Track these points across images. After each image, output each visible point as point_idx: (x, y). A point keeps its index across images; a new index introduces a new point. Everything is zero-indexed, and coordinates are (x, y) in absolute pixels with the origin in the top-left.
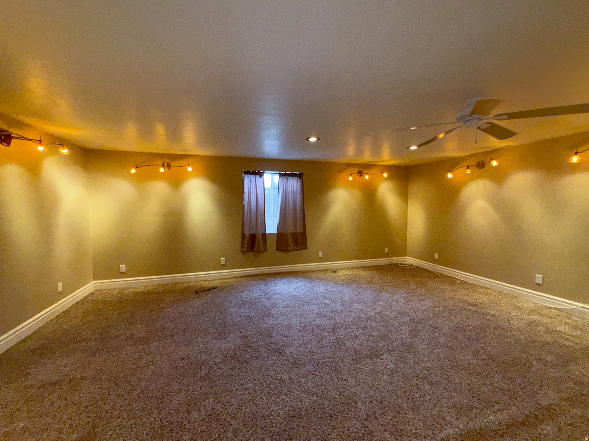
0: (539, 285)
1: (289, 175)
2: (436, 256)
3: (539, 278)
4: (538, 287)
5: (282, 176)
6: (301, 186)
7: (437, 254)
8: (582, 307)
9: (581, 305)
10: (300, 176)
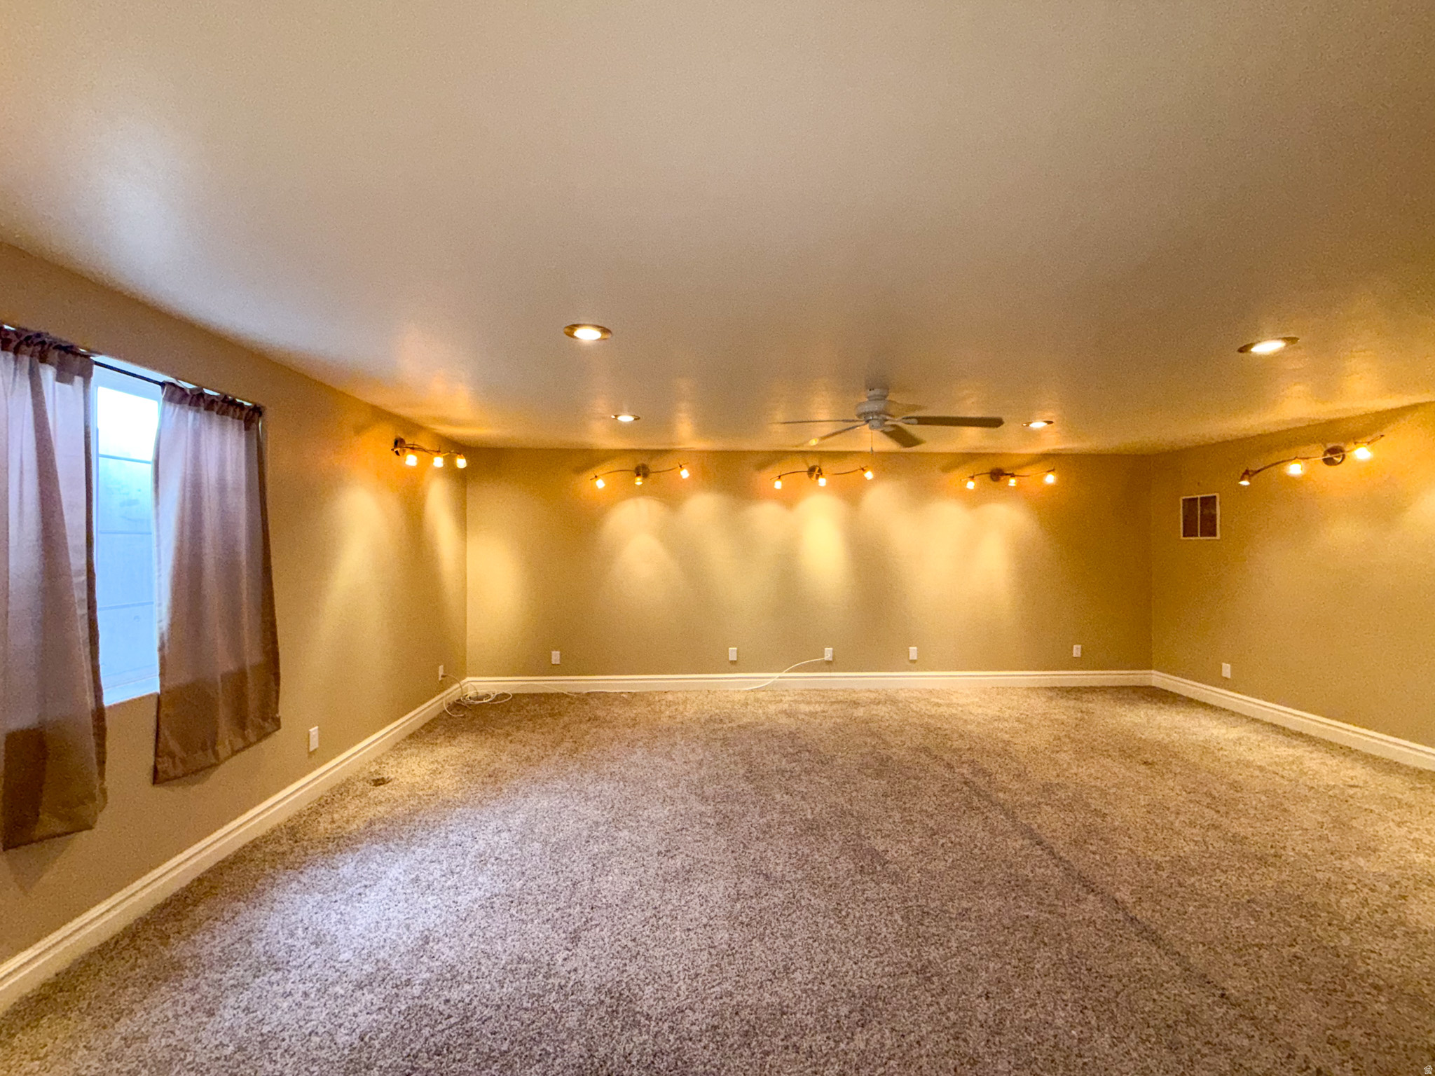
0: (733, 662)
1: (210, 404)
2: (556, 657)
3: (732, 653)
4: (734, 666)
5: (180, 402)
6: (248, 461)
7: (558, 652)
8: (780, 677)
9: (778, 675)
10: (250, 417)
